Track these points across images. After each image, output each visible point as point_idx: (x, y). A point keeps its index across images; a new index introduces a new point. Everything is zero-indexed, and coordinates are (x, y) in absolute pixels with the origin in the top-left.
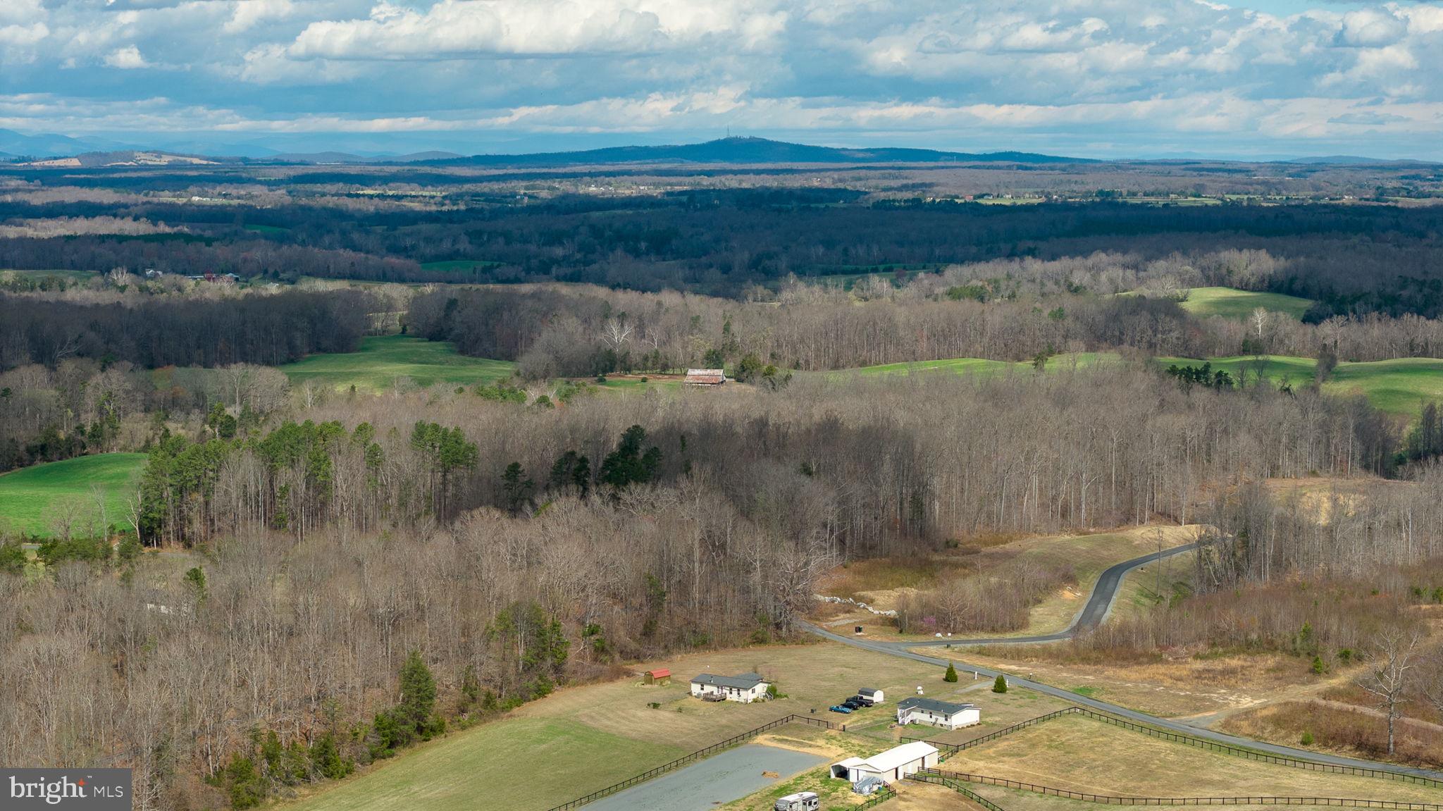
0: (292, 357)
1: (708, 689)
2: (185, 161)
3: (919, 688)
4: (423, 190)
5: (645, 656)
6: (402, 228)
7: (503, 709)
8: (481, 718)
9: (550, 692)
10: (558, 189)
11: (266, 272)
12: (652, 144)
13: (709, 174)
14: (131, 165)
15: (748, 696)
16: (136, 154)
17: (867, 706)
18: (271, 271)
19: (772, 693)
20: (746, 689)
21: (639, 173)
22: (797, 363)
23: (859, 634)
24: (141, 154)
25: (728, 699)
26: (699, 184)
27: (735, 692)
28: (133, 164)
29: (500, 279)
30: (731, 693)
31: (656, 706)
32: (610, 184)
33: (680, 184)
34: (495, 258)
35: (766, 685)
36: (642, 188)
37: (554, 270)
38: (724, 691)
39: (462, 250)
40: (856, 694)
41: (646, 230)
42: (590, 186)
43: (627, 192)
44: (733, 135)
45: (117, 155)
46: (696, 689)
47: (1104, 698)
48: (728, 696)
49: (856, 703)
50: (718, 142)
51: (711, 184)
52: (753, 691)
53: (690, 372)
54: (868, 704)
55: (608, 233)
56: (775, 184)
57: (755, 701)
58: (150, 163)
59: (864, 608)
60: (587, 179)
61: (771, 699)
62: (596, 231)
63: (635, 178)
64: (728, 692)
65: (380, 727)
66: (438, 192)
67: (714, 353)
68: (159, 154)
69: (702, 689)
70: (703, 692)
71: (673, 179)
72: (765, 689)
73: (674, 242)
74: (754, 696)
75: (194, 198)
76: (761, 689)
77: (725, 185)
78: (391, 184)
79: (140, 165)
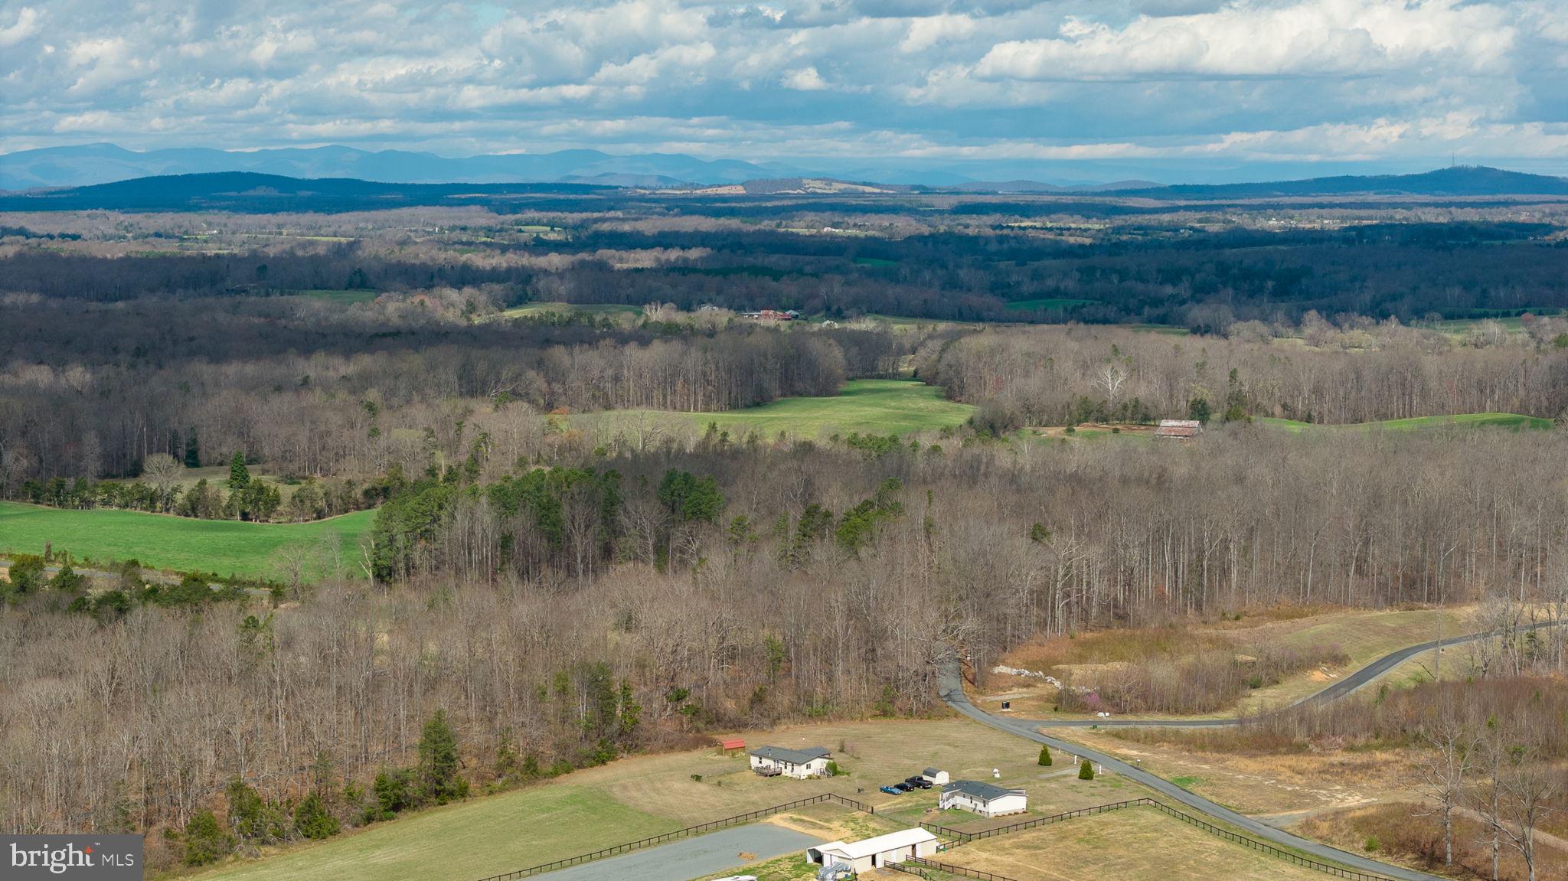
0: (758, 400)
1: (766, 762)
2: (856, 189)
3: (996, 770)
4: (1087, 222)
5: (746, 725)
6: (1032, 263)
7: (546, 776)
8: (515, 784)
9: (613, 759)
10: (1234, 222)
11: (828, 309)
12: (1368, 173)
13: (1408, 206)
14: (799, 193)
15: (802, 771)
16: (805, 181)
17: (924, 788)
18: (834, 308)
19: (833, 770)
20: (800, 764)
21: (1332, 206)
22: (1309, 415)
23: (1005, 710)
24: (809, 181)
25: (783, 774)
26: (1391, 218)
27: (789, 767)
28: (801, 192)
29: (1087, 319)
30: (786, 768)
31: (698, 778)
32: (1292, 218)
33: (1370, 218)
34: (1098, 296)
35: (827, 761)
36: (1326, 222)
37: (1146, 310)
38: (780, 765)
39: (1062, 288)
40: (919, 774)
41: (1277, 267)
42: (1270, 219)
43: (1308, 226)
44: (1458, 164)
45: (784, 183)
46: (754, 761)
47: (1199, 790)
48: (784, 770)
49: (915, 784)
50: (1442, 172)
51: (1405, 219)
52: (808, 767)
53: (1164, 423)
54: (927, 786)
55: (1235, 271)
56: (1476, 218)
57: (810, 777)
58: (819, 191)
59: (1051, 683)
60: (1270, 211)
61: (828, 776)
62: (1223, 269)
63: (1324, 212)
64: (783, 767)
65: (381, 787)
66: (1095, 225)
67: (1199, 403)
68: (829, 181)
69: (760, 762)
70: (760, 765)
71: (1363, 213)
72: (825, 765)
73: (1304, 281)
74: (810, 772)
75: (826, 229)
76: (818, 765)
77: (1420, 219)
78: (1052, 216)
79: (808, 193)
